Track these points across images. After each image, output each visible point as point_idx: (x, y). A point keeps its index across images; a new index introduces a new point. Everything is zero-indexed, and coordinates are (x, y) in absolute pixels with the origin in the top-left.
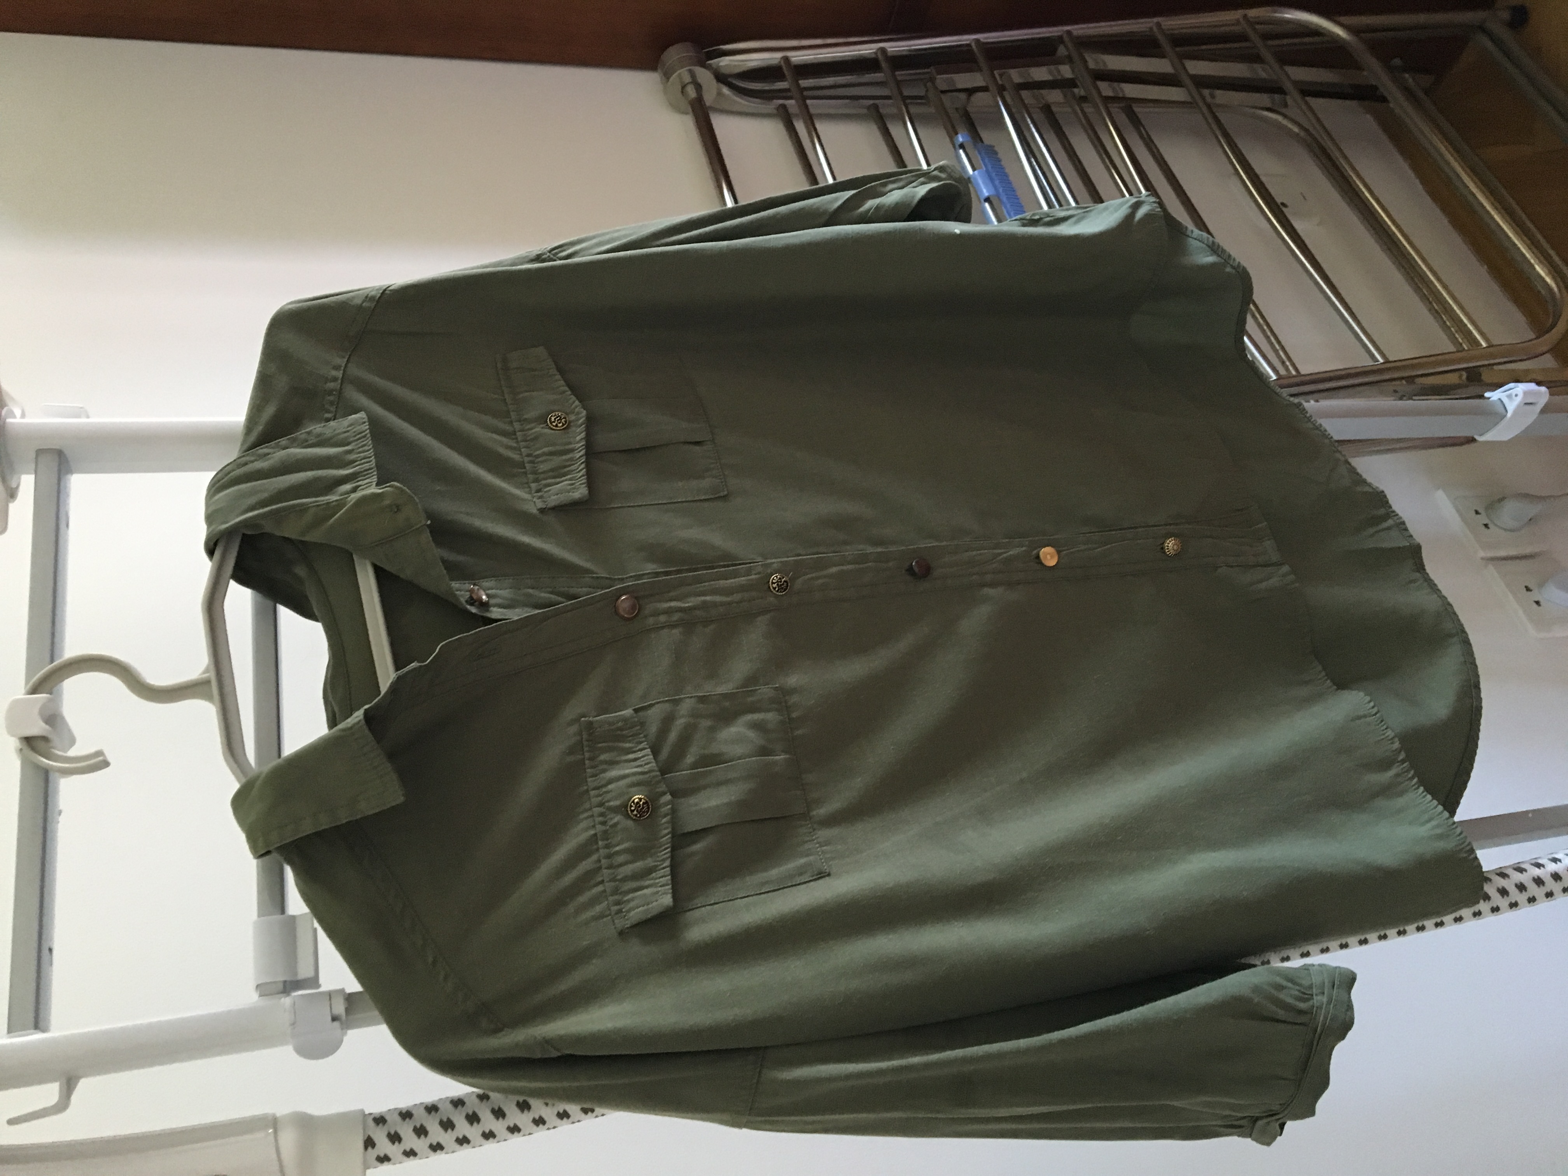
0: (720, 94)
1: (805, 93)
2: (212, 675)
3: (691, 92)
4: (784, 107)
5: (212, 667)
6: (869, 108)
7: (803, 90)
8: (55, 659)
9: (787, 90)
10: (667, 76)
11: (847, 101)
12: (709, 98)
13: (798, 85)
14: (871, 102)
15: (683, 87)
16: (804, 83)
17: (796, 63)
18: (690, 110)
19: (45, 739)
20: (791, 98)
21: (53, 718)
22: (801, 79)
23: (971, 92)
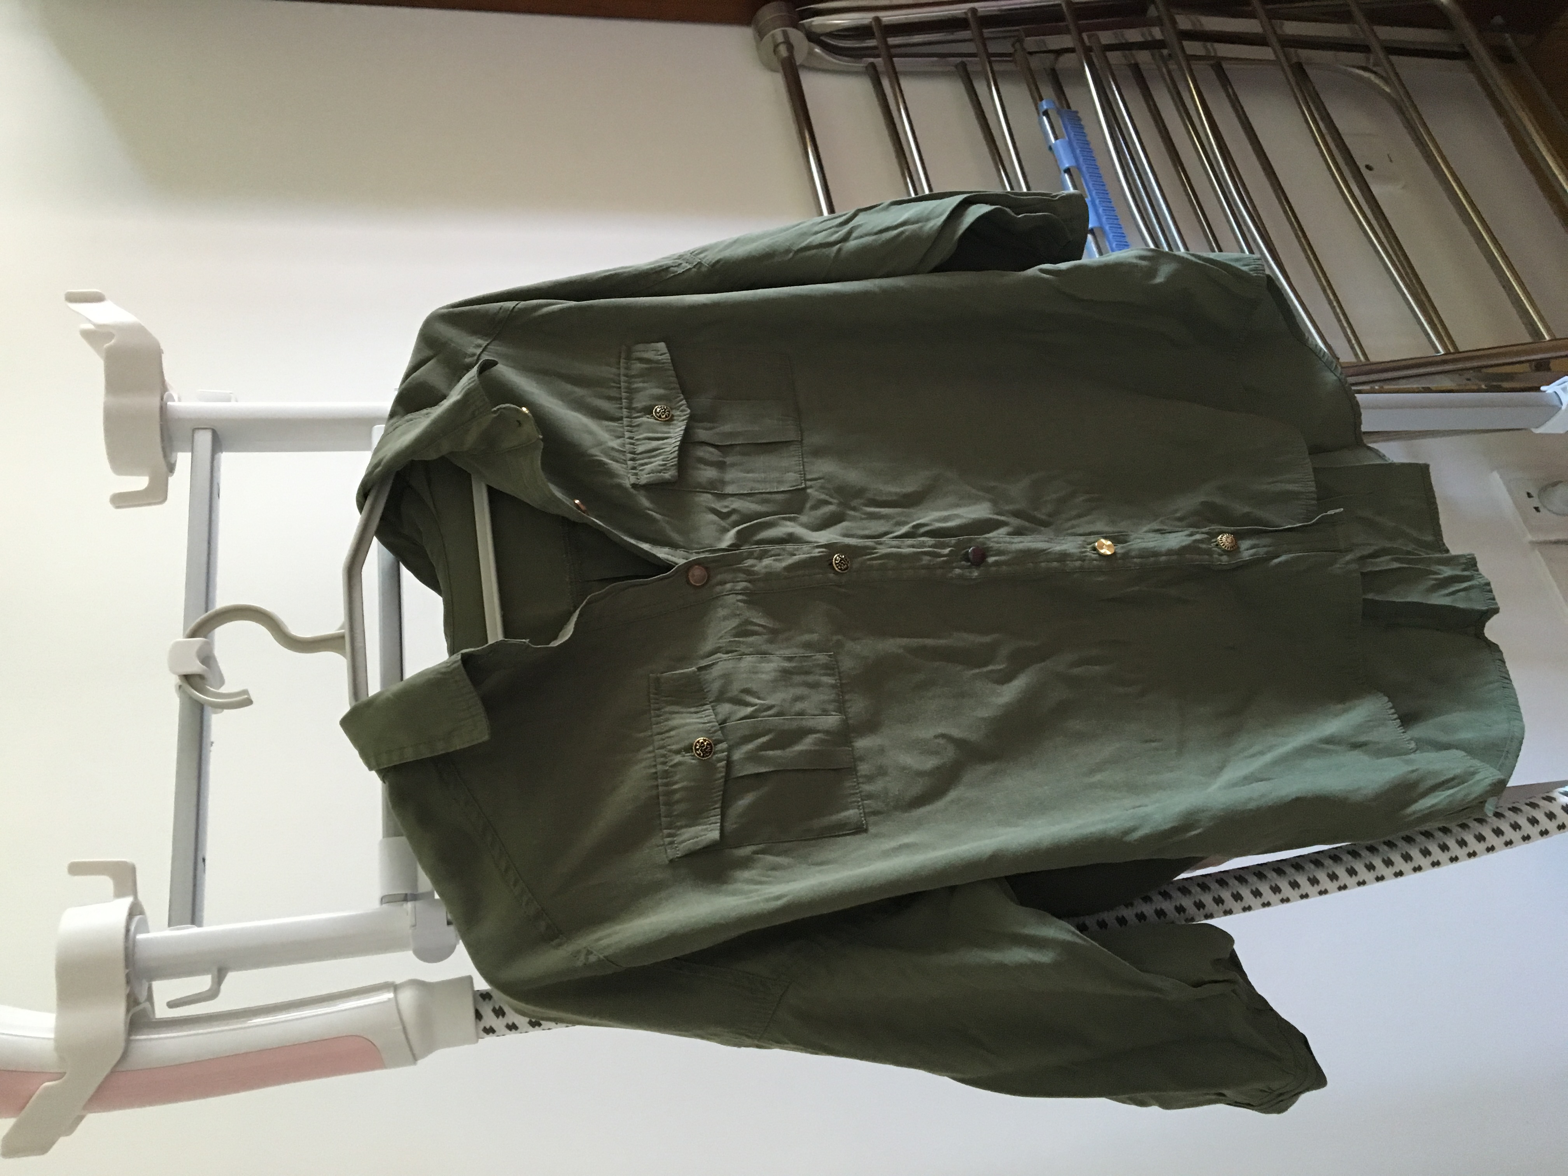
0: (811, 53)
1: (893, 51)
2: (346, 631)
3: (783, 51)
4: (873, 66)
5: (347, 627)
6: (956, 66)
7: (889, 47)
8: (210, 607)
9: (875, 48)
10: (761, 34)
11: (935, 59)
12: (800, 58)
13: (886, 42)
14: (959, 60)
15: (776, 46)
16: (892, 41)
17: (887, 23)
18: (780, 68)
19: (201, 677)
20: (878, 56)
21: (207, 658)
22: (891, 37)
23: (1059, 53)
